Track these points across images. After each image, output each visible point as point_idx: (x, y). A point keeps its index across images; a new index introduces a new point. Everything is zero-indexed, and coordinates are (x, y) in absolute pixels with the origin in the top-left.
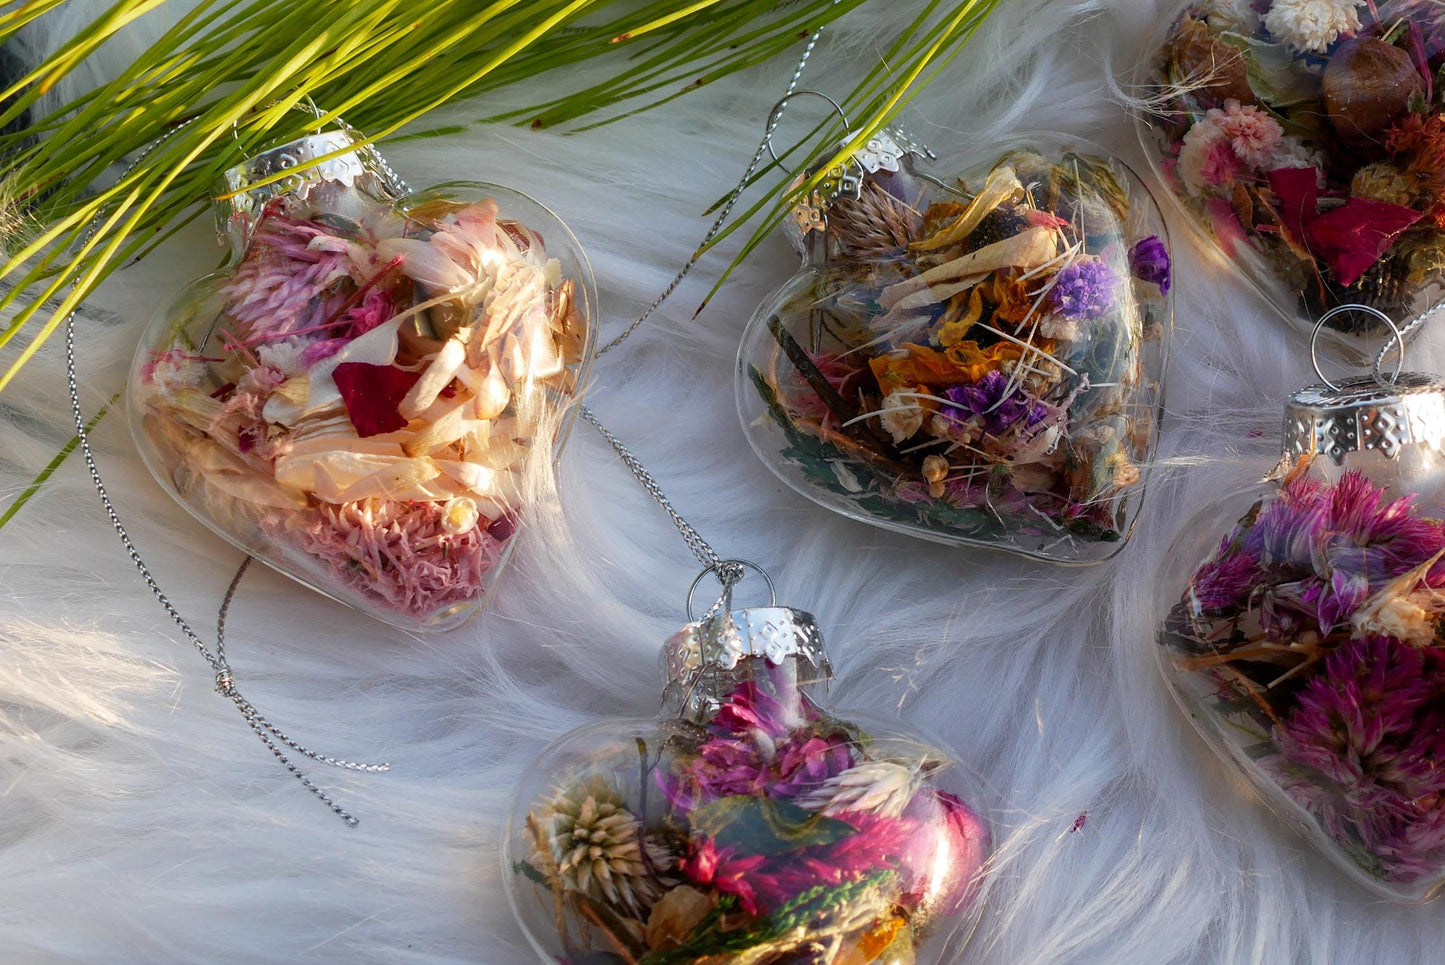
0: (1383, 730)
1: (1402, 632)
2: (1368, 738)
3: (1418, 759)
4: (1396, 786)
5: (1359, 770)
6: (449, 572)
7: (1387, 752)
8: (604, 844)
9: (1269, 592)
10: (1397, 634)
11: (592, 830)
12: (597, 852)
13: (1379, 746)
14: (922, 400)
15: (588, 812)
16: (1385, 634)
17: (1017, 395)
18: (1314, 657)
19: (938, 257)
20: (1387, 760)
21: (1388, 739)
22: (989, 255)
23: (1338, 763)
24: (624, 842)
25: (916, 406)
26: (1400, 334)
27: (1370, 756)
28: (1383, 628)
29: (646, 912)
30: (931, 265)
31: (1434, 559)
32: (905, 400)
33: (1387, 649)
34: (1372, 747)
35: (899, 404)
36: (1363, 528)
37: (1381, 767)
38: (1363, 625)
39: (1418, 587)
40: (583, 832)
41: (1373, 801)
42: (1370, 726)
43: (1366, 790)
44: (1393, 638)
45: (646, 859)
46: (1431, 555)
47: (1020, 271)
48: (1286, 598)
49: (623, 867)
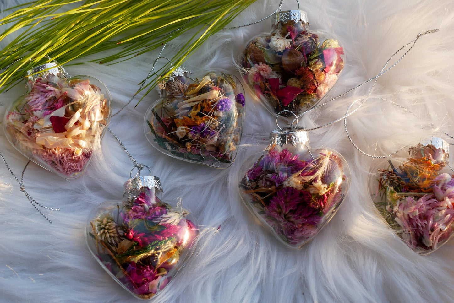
0: (290, 209)
1: (295, 186)
2: (286, 211)
3: (297, 216)
4: (292, 222)
5: (284, 218)
6: (75, 165)
7: (290, 214)
8: (108, 229)
9: (265, 176)
10: (293, 187)
11: (106, 226)
12: (106, 231)
13: (288, 213)
14: (186, 129)
15: (105, 222)
16: (291, 187)
17: (208, 128)
18: (275, 191)
19: (191, 96)
20: (290, 216)
21: (291, 211)
22: (203, 96)
23: (279, 216)
24: (113, 229)
25: (185, 130)
26: (297, 118)
27: (286, 215)
28: (290, 185)
29: (117, 245)
30: (189, 98)
31: (303, 170)
32: (182, 129)
33: (291, 190)
34: (287, 213)
35: (181, 130)
36: (287, 162)
37: (289, 218)
38: (286, 184)
39: (299, 176)
40: (103, 226)
41: (287, 225)
42: (287, 208)
43: (285, 223)
44: (293, 188)
45: (118, 233)
46: (302, 169)
47: (210, 100)
48: (268, 178)
49: (112, 235)
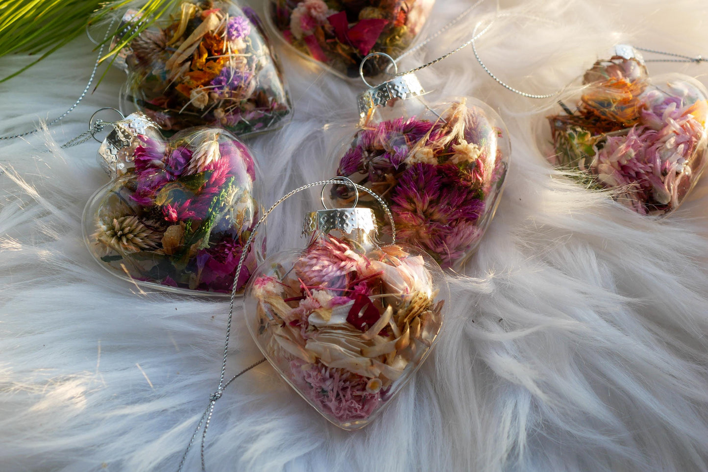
0: (428, 198)
1: (426, 160)
2: (424, 203)
3: (445, 207)
4: (438, 221)
5: (423, 216)
7: (432, 208)
9: (370, 162)
10: (424, 161)
13: (428, 206)
16: (419, 162)
18: (393, 184)
20: (433, 210)
21: (431, 202)
23: (414, 216)
26: (395, 62)
27: (426, 211)
28: (418, 160)
31: (430, 131)
33: (422, 168)
34: (426, 207)
36: (400, 129)
37: (431, 214)
38: (410, 162)
39: (427, 144)
41: (431, 229)
42: (423, 197)
43: (428, 225)
44: (423, 163)
46: (428, 130)
48: (376, 163)
